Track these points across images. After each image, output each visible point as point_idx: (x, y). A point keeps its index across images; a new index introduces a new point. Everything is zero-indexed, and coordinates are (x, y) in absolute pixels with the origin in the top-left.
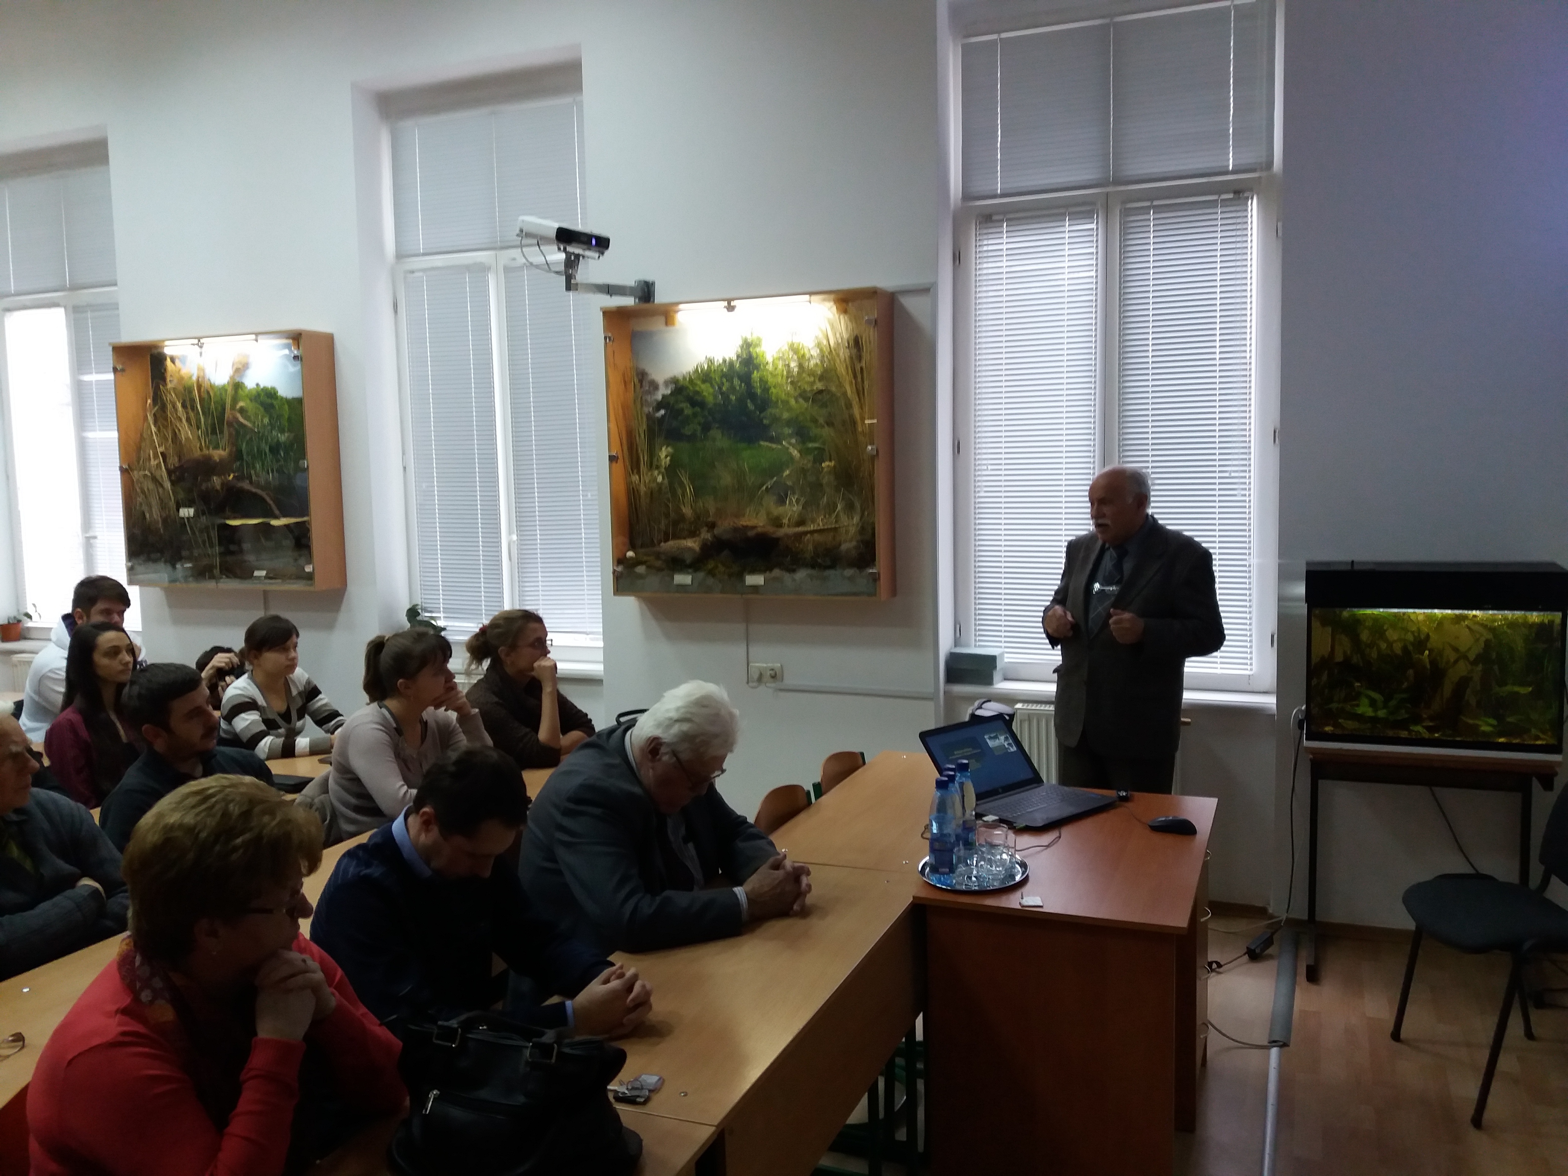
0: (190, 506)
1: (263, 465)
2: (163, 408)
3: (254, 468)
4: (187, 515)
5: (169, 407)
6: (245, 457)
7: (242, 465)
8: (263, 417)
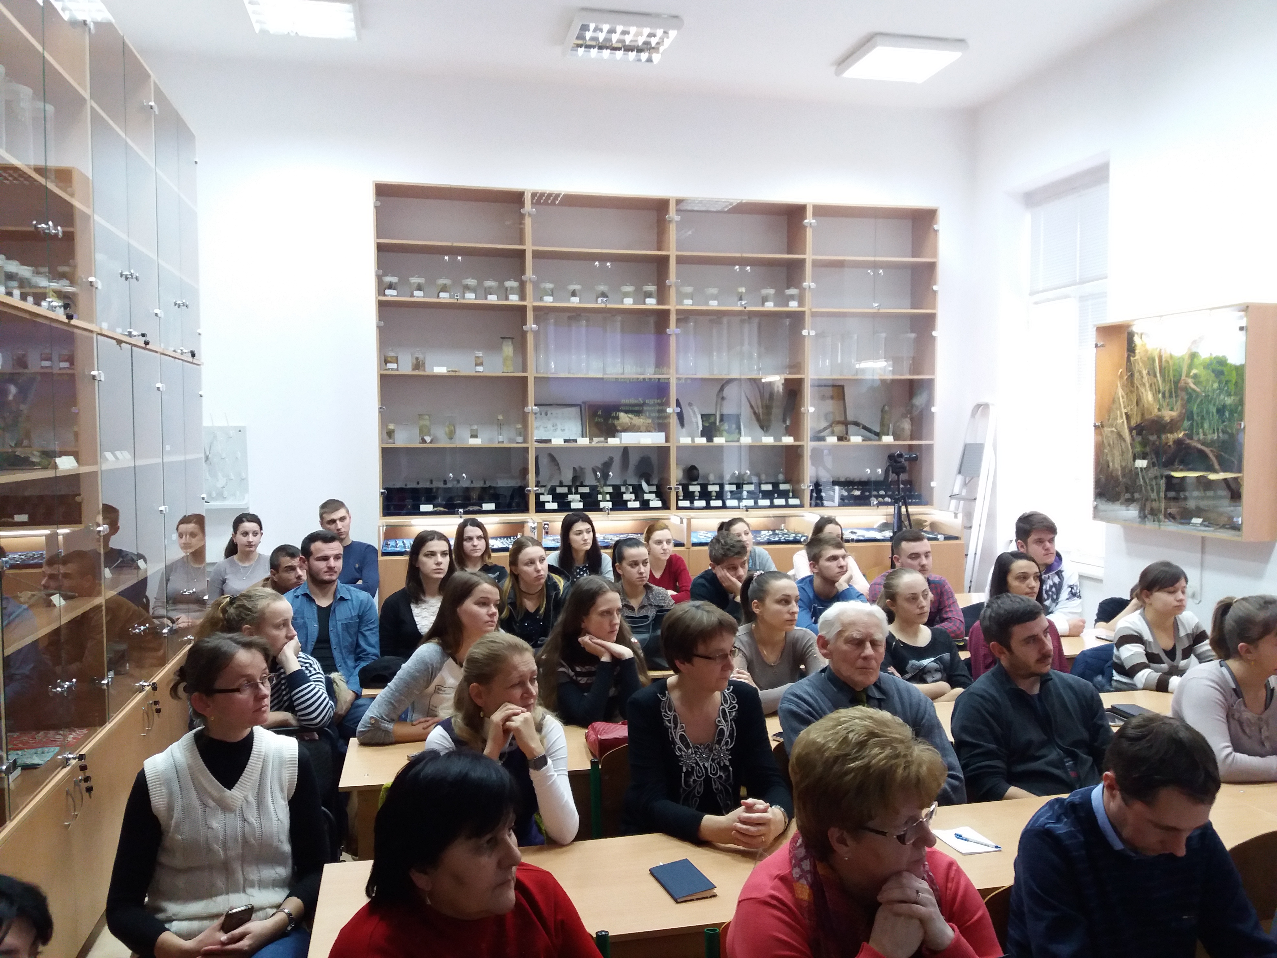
0: (1144, 458)
1: (1210, 424)
2: (1132, 376)
3: (1202, 427)
4: (1140, 466)
5: (1136, 375)
6: (1195, 417)
7: (1192, 424)
8: (1214, 382)
